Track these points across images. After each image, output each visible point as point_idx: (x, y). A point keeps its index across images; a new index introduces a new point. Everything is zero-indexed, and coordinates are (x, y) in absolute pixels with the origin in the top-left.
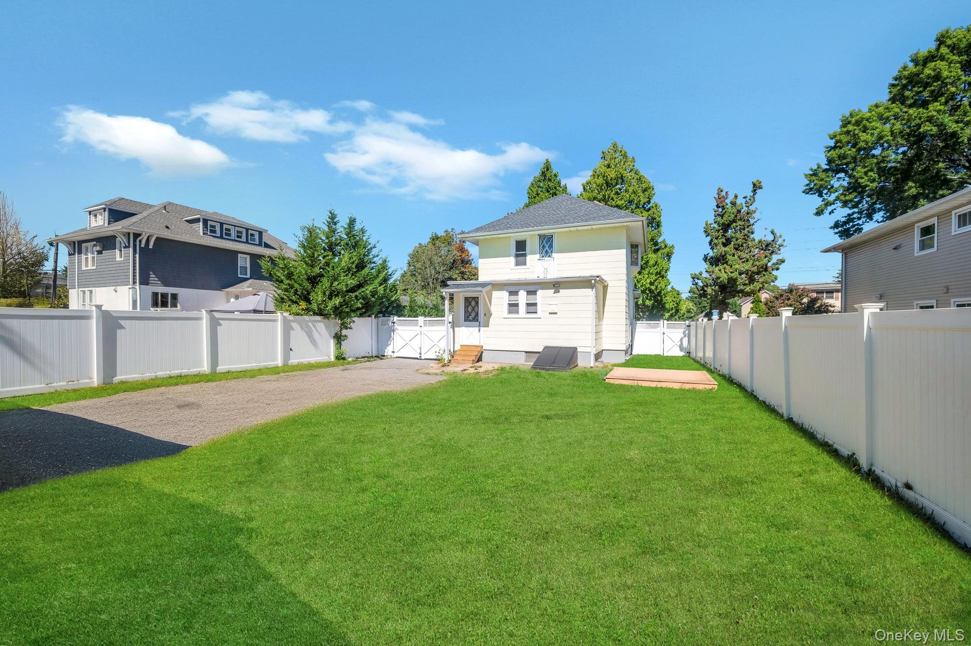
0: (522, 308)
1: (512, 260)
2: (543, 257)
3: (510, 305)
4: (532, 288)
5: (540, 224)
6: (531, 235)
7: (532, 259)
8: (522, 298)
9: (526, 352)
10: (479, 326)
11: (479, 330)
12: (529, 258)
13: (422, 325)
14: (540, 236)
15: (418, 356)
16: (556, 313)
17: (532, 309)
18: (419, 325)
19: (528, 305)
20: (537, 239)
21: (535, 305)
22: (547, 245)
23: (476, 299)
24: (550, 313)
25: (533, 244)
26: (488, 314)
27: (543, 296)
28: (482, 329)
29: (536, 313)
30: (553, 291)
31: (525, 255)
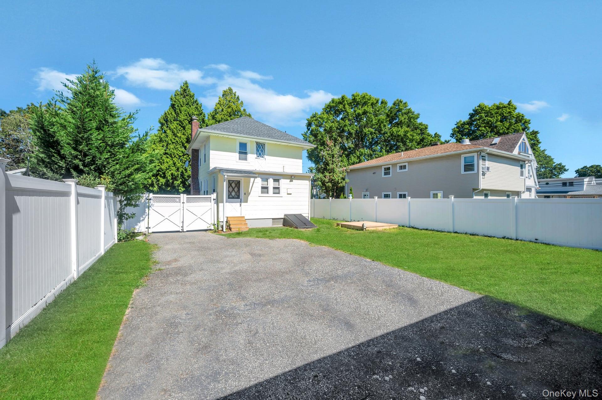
0: (271, 190)
1: (237, 155)
2: (258, 156)
3: (263, 188)
4: (277, 177)
6: (251, 141)
7: (251, 157)
8: (271, 183)
9: (273, 219)
10: (241, 202)
11: (241, 205)
12: (249, 156)
13: (185, 201)
14: (257, 143)
15: (180, 229)
16: (291, 194)
17: (277, 191)
19: (274, 188)
20: (255, 145)
21: (278, 188)
22: (260, 149)
23: (238, 183)
24: (288, 194)
25: (251, 147)
26: (247, 194)
27: (284, 183)
28: (243, 204)
29: (279, 193)
30: (289, 180)
31: (246, 153)
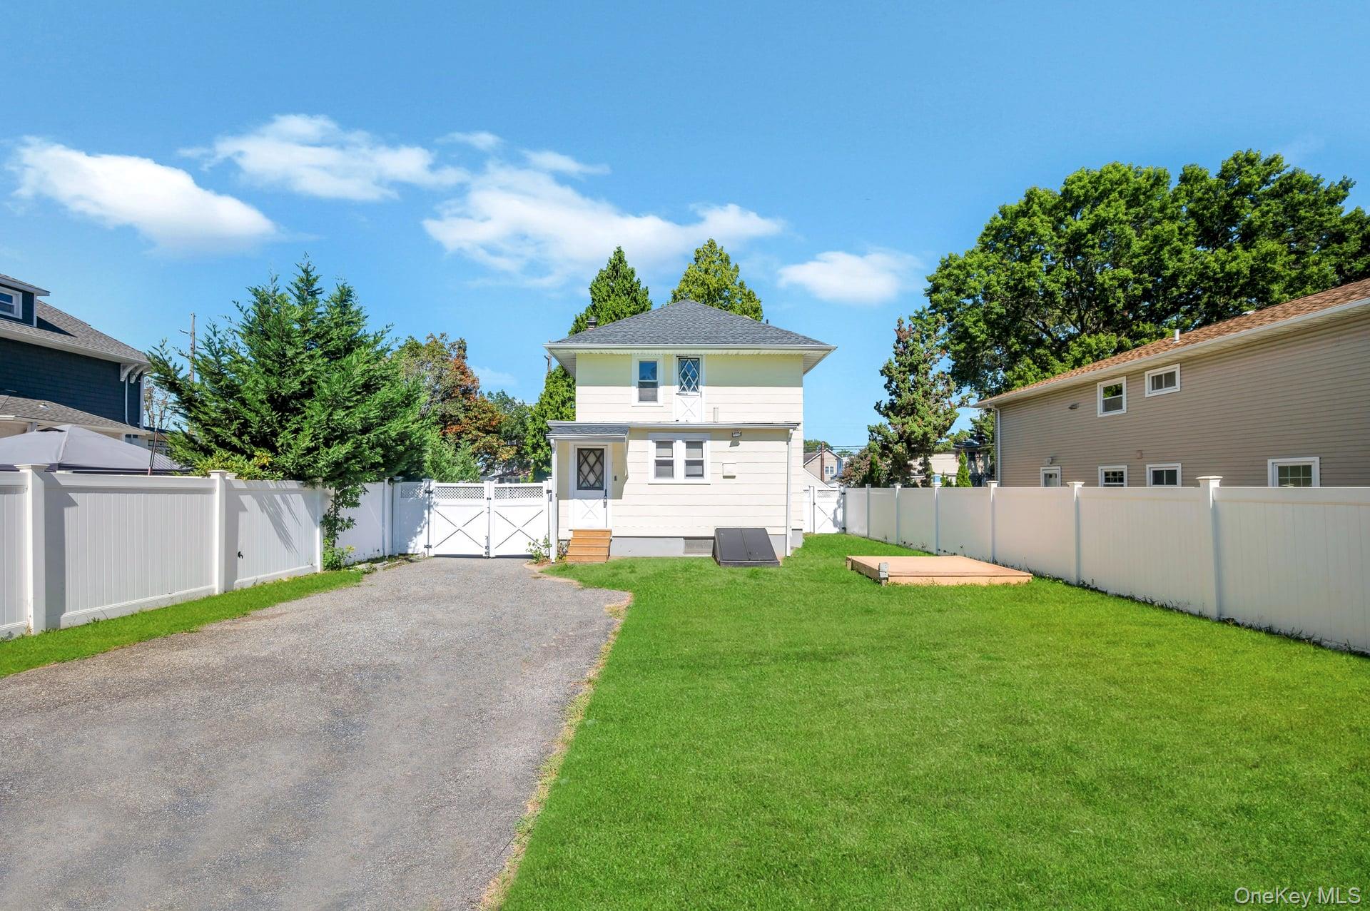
0: (680, 468)
1: (634, 391)
2: (684, 389)
3: (658, 463)
4: (696, 437)
5: (683, 340)
6: (665, 356)
7: (668, 392)
8: (680, 452)
9: (686, 538)
10: (606, 496)
11: (605, 504)
12: (661, 390)
13: (493, 497)
14: (680, 357)
15: (482, 552)
16: (734, 477)
17: (697, 469)
18: (486, 495)
19: (688, 463)
20: (675, 363)
21: (700, 463)
22: (689, 374)
23: (599, 454)
24: (724, 477)
25: (668, 369)
26: (621, 478)
27: (712, 450)
28: (609, 501)
29: (702, 476)
30: (729, 443)
31: (655, 385)
